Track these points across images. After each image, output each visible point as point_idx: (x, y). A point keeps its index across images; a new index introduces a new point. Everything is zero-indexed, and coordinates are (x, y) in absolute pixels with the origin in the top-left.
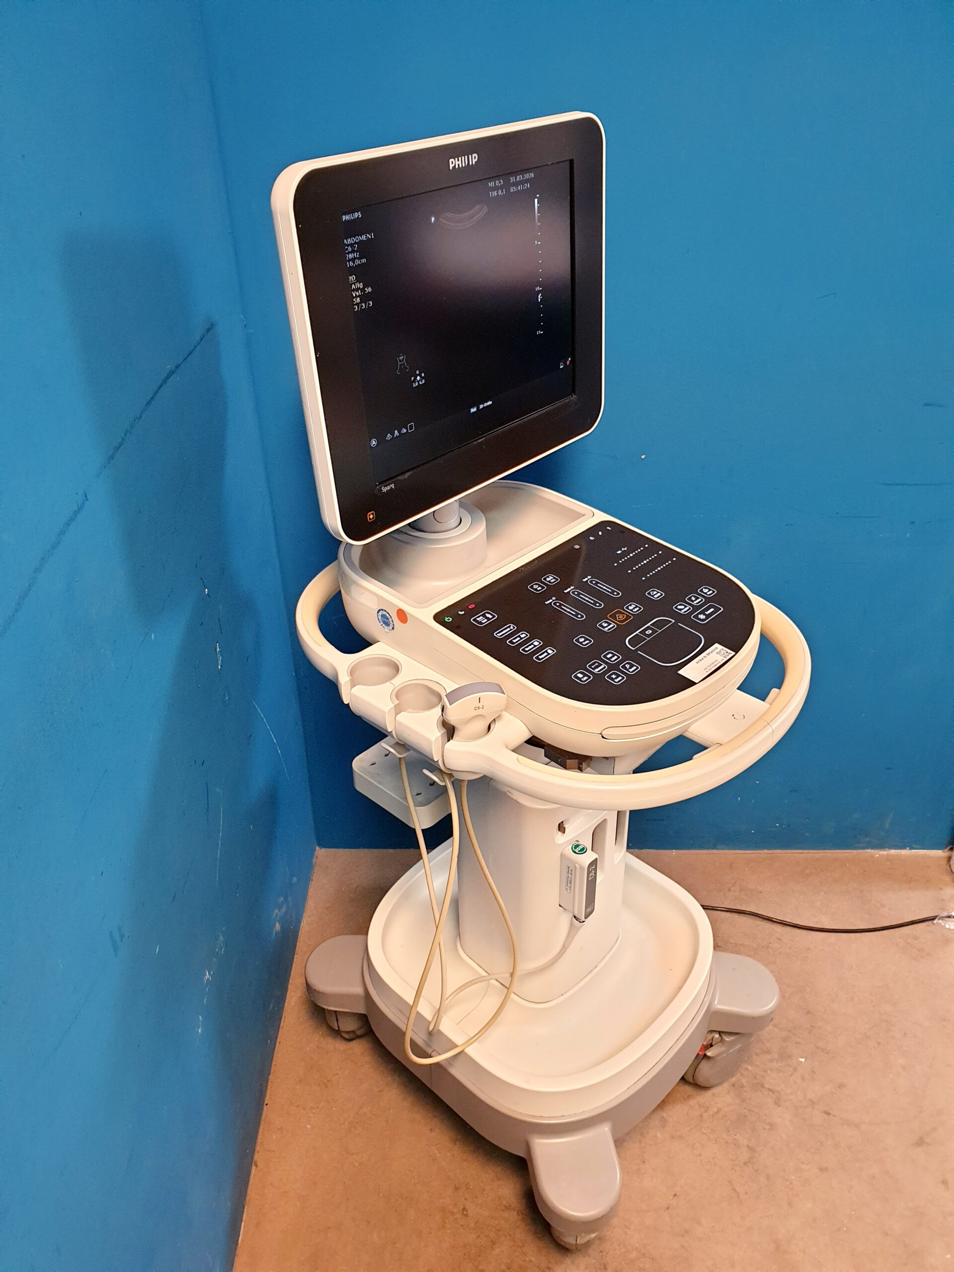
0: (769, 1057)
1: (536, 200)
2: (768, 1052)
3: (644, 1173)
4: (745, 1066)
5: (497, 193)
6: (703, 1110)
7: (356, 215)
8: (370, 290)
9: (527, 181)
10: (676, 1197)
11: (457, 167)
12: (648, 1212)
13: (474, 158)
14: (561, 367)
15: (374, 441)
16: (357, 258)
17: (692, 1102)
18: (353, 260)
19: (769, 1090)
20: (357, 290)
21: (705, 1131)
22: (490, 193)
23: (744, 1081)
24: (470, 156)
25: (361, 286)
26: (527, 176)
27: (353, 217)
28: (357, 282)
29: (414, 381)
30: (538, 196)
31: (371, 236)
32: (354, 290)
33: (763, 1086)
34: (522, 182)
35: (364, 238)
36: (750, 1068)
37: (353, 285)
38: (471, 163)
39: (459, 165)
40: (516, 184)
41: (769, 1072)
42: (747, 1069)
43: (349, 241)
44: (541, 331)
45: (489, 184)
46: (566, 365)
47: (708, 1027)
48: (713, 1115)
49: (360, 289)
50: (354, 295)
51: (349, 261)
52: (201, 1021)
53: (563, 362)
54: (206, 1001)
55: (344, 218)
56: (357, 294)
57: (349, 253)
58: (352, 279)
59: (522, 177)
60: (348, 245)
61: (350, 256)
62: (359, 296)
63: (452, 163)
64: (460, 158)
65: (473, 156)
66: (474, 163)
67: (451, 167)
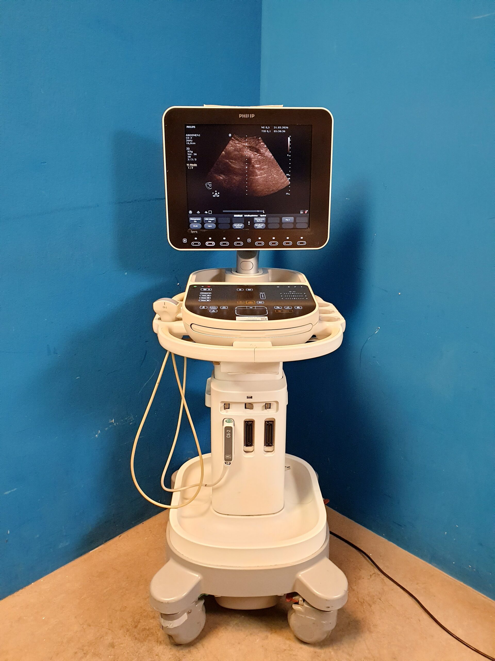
1: (289, 138)
2: (350, 655)
3: (234, 647)
4: (331, 651)
5: (266, 131)
6: (288, 649)
7: (193, 127)
8: (196, 154)
9: (284, 129)
11: (243, 117)
13: (253, 116)
14: (301, 213)
17: (288, 642)
18: (190, 142)
20: (190, 153)
21: (279, 656)
22: (262, 131)
23: (323, 655)
24: (250, 115)
25: (192, 152)
26: (284, 127)
27: (191, 127)
28: (190, 150)
29: (214, 194)
30: (290, 136)
31: (199, 135)
32: (188, 153)
34: (281, 130)
35: (195, 135)
36: (332, 653)
37: (188, 151)
38: (250, 117)
39: (244, 117)
40: (277, 130)
42: (330, 652)
43: (189, 135)
44: (289, 193)
45: (262, 127)
46: (304, 213)
47: (294, 587)
48: (291, 655)
49: (192, 153)
50: (188, 155)
51: (188, 142)
52: (99, 433)
53: (302, 211)
54: (107, 429)
55: (187, 127)
56: (190, 154)
57: (188, 139)
58: (188, 149)
59: (281, 128)
60: (188, 137)
61: (188, 141)
62: (191, 155)
63: (241, 115)
64: (245, 115)
65: (252, 115)
66: (252, 117)
67: (240, 117)
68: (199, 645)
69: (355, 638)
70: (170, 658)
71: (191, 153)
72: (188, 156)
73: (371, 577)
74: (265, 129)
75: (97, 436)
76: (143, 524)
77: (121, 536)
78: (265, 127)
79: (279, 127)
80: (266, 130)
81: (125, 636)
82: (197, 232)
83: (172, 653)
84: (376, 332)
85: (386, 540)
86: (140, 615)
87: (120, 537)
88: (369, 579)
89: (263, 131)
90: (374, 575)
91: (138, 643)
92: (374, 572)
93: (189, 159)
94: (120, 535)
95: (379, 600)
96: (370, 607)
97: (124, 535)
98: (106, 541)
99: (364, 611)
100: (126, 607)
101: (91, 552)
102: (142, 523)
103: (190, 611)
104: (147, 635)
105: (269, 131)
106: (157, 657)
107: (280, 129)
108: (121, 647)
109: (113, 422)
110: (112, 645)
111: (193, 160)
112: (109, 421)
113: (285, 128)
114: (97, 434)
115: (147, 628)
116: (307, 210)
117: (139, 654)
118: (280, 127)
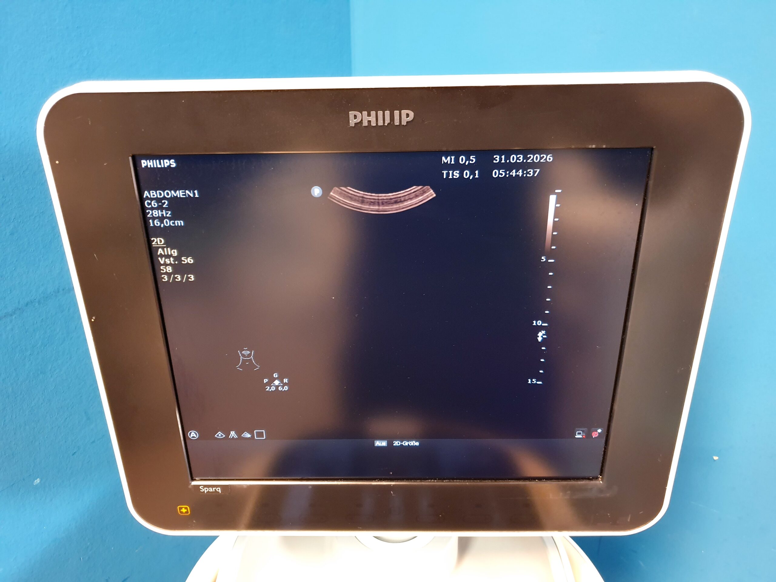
1: (552, 198)
5: (461, 174)
7: (166, 163)
8: (190, 260)
11: (365, 124)
13: (406, 115)
14: (578, 436)
15: (192, 436)
16: (167, 218)
18: (161, 219)
20: (168, 256)
22: (445, 172)
24: (397, 113)
25: (175, 253)
27: (160, 164)
28: (167, 247)
29: (270, 384)
30: (558, 191)
31: (194, 194)
32: (161, 256)
35: (180, 194)
37: (160, 250)
38: (397, 123)
39: (369, 122)
40: (509, 167)
43: (153, 194)
44: (537, 381)
45: (443, 158)
46: (588, 435)
49: (174, 257)
50: (162, 262)
51: (154, 218)
53: (583, 431)
55: (144, 163)
56: (168, 261)
57: (152, 209)
58: (158, 241)
59: (524, 159)
60: (152, 199)
61: (156, 213)
62: (170, 264)
63: (355, 117)
64: (373, 113)
65: (404, 112)
66: (404, 123)
67: (352, 122)
71: (171, 256)
72: (162, 267)
74: (457, 166)
78: (457, 160)
79: (513, 158)
80: (462, 168)
82: (220, 491)
89: (448, 174)
93: (166, 277)
105: (473, 174)
107: (517, 166)
111: (182, 278)
113: (541, 158)
116: (599, 428)
118: (518, 159)
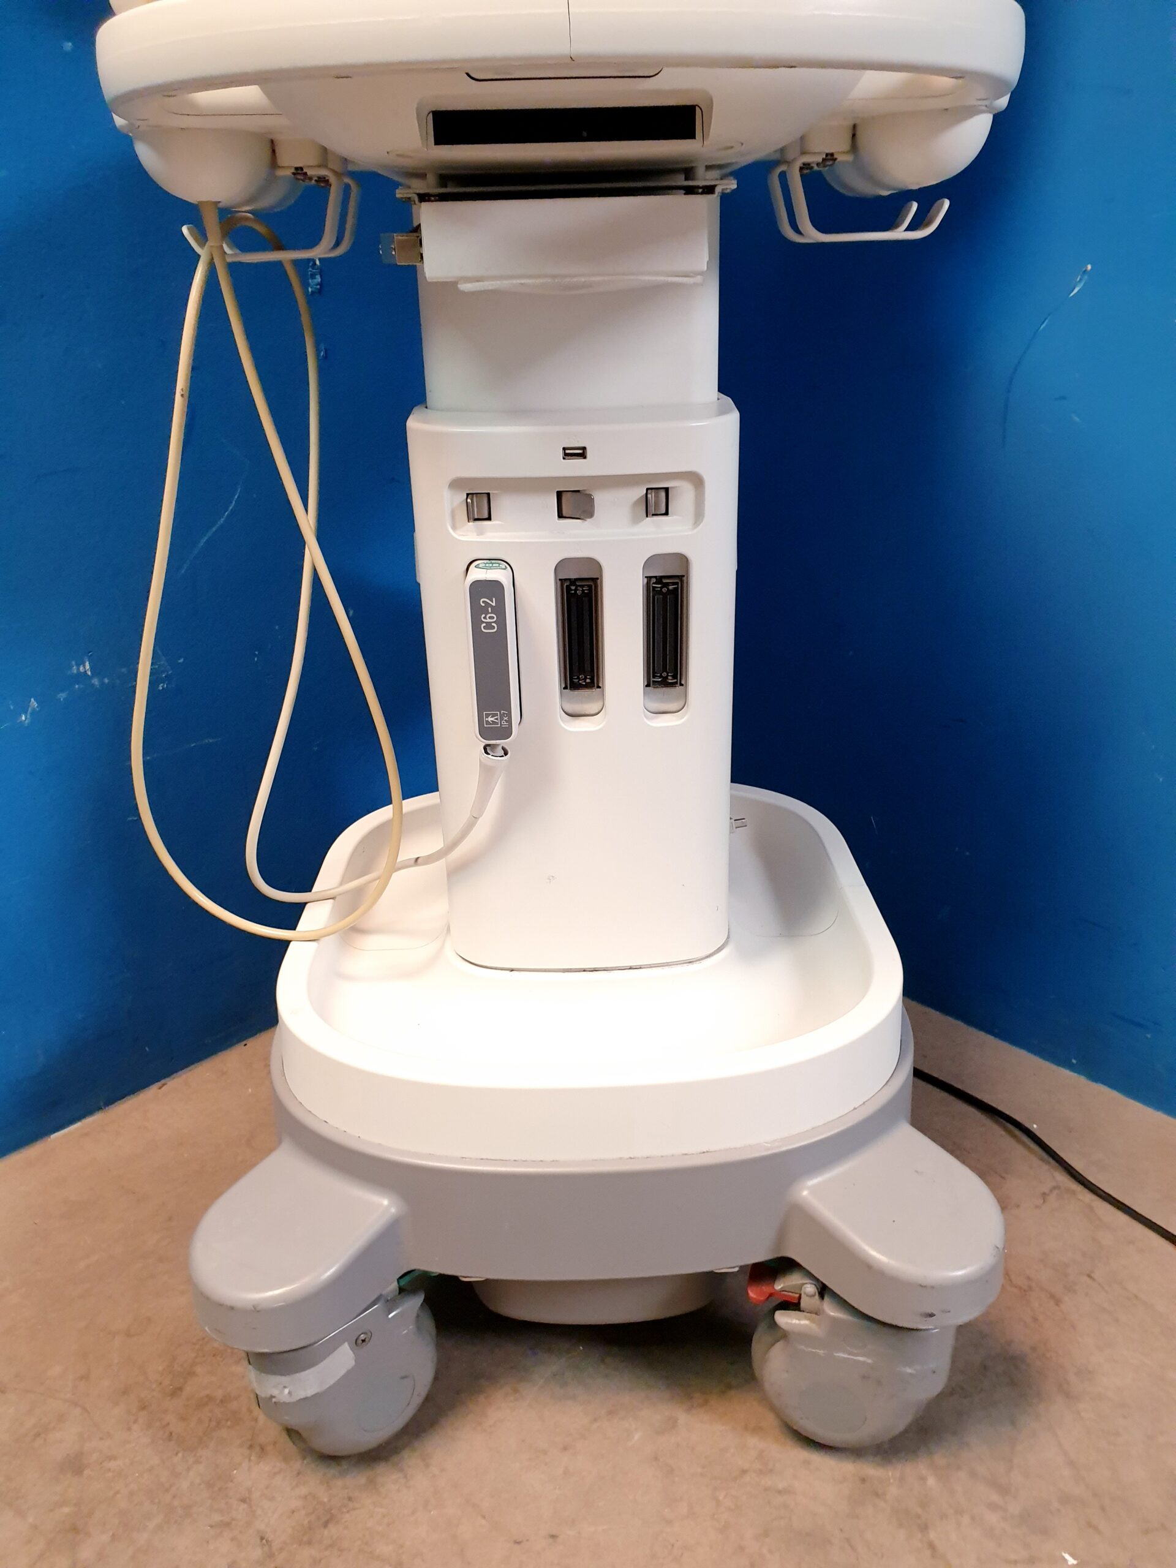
0: (995, 1497)
2: (1004, 1490)
3: (546, 1464)
4: (924, 1472)
6: (758, 1466)
10: (551, 1540)
12: (484, 1517)
17: (753, 1441)
19: (932, 1546)
21: (721, 1498)
23: (893, 1491)
33: (924, 1528)
41: (966, 1520)
42: (923, 1479)
47: (781, 1236)
48: (766, 1489)
52: (34, 709)
54: (62, 696)
68: (410, 1459)
69: (1013, 1423)
70: (293, 1512)
73: (1044, 1201)
75: (26, 719)
76: (245, 1045)
77: (164, 1085)
81: (129, 1429)
83: (303, 1490)
84: (1076, 291)
85: (1082, 1080)
86: (197, 1347)
87: (160, 1088)
88: (1037, 1207)
90: (1056, 1192)
91: (177, 1454)
92: (1054, 1184)
94: (163, 1082)
95: (1085, 1278)
96: (1057, 1305)
97: (175, 1083)
98: (110, 1101)
99: (1035, 1320)
100: (149, 1319)
101: (54, 1136)
102: (244, 1042)
103: (362, 1337)
104: (213, 1424)
106: (244, 1506)
108: (109, 1470)
109: (89, 673)
110: (75, 1465)
112: (71, 667)
114: (26, 713)
115: (219, 1394)
117: (174, 1497)
